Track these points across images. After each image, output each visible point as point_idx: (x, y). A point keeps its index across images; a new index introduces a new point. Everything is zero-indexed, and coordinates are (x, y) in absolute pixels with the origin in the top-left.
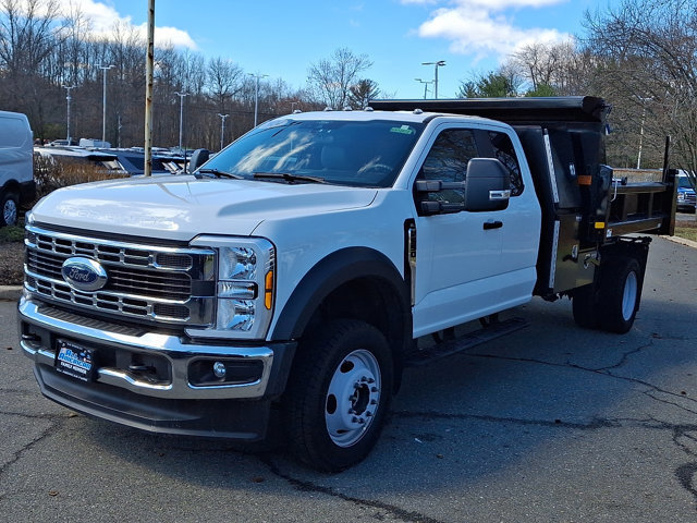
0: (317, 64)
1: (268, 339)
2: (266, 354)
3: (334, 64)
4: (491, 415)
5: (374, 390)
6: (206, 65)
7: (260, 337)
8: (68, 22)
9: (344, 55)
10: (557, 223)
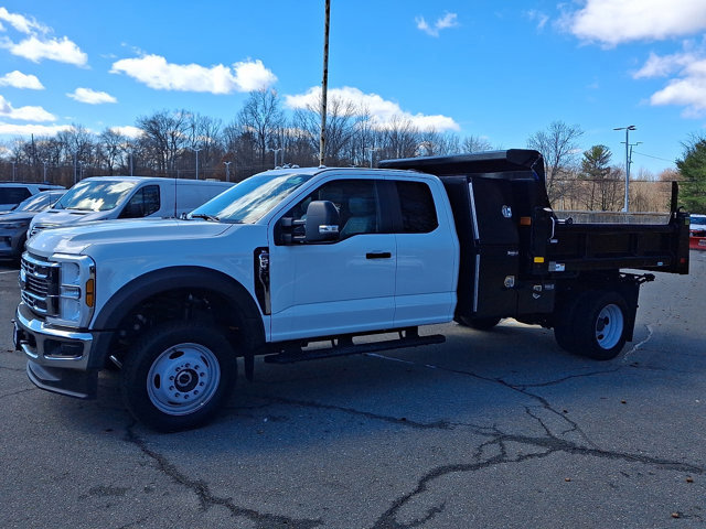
0: (535, 135)
1: (90, 328)
2: (87, 337)
3: (549, 134)
4: (393, 415)
5: (202, 374)
6: (461, 143)
7: (84, 326)
8: (360, 119)
9: (558, 127)
10: (478, 256)
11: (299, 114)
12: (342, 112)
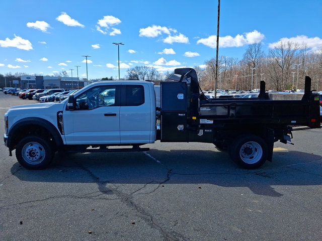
11: (271, 51)
12: (293, 48)
